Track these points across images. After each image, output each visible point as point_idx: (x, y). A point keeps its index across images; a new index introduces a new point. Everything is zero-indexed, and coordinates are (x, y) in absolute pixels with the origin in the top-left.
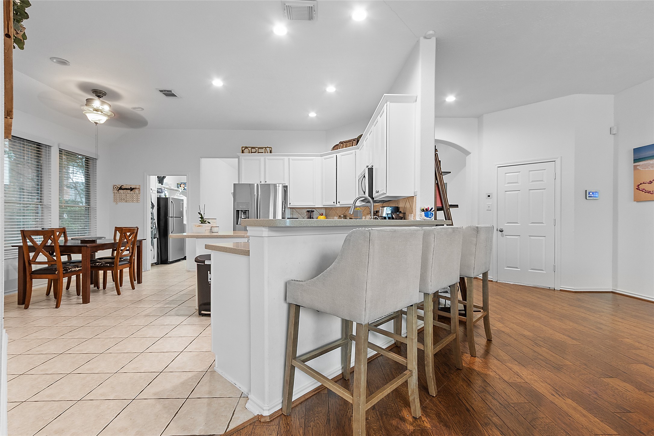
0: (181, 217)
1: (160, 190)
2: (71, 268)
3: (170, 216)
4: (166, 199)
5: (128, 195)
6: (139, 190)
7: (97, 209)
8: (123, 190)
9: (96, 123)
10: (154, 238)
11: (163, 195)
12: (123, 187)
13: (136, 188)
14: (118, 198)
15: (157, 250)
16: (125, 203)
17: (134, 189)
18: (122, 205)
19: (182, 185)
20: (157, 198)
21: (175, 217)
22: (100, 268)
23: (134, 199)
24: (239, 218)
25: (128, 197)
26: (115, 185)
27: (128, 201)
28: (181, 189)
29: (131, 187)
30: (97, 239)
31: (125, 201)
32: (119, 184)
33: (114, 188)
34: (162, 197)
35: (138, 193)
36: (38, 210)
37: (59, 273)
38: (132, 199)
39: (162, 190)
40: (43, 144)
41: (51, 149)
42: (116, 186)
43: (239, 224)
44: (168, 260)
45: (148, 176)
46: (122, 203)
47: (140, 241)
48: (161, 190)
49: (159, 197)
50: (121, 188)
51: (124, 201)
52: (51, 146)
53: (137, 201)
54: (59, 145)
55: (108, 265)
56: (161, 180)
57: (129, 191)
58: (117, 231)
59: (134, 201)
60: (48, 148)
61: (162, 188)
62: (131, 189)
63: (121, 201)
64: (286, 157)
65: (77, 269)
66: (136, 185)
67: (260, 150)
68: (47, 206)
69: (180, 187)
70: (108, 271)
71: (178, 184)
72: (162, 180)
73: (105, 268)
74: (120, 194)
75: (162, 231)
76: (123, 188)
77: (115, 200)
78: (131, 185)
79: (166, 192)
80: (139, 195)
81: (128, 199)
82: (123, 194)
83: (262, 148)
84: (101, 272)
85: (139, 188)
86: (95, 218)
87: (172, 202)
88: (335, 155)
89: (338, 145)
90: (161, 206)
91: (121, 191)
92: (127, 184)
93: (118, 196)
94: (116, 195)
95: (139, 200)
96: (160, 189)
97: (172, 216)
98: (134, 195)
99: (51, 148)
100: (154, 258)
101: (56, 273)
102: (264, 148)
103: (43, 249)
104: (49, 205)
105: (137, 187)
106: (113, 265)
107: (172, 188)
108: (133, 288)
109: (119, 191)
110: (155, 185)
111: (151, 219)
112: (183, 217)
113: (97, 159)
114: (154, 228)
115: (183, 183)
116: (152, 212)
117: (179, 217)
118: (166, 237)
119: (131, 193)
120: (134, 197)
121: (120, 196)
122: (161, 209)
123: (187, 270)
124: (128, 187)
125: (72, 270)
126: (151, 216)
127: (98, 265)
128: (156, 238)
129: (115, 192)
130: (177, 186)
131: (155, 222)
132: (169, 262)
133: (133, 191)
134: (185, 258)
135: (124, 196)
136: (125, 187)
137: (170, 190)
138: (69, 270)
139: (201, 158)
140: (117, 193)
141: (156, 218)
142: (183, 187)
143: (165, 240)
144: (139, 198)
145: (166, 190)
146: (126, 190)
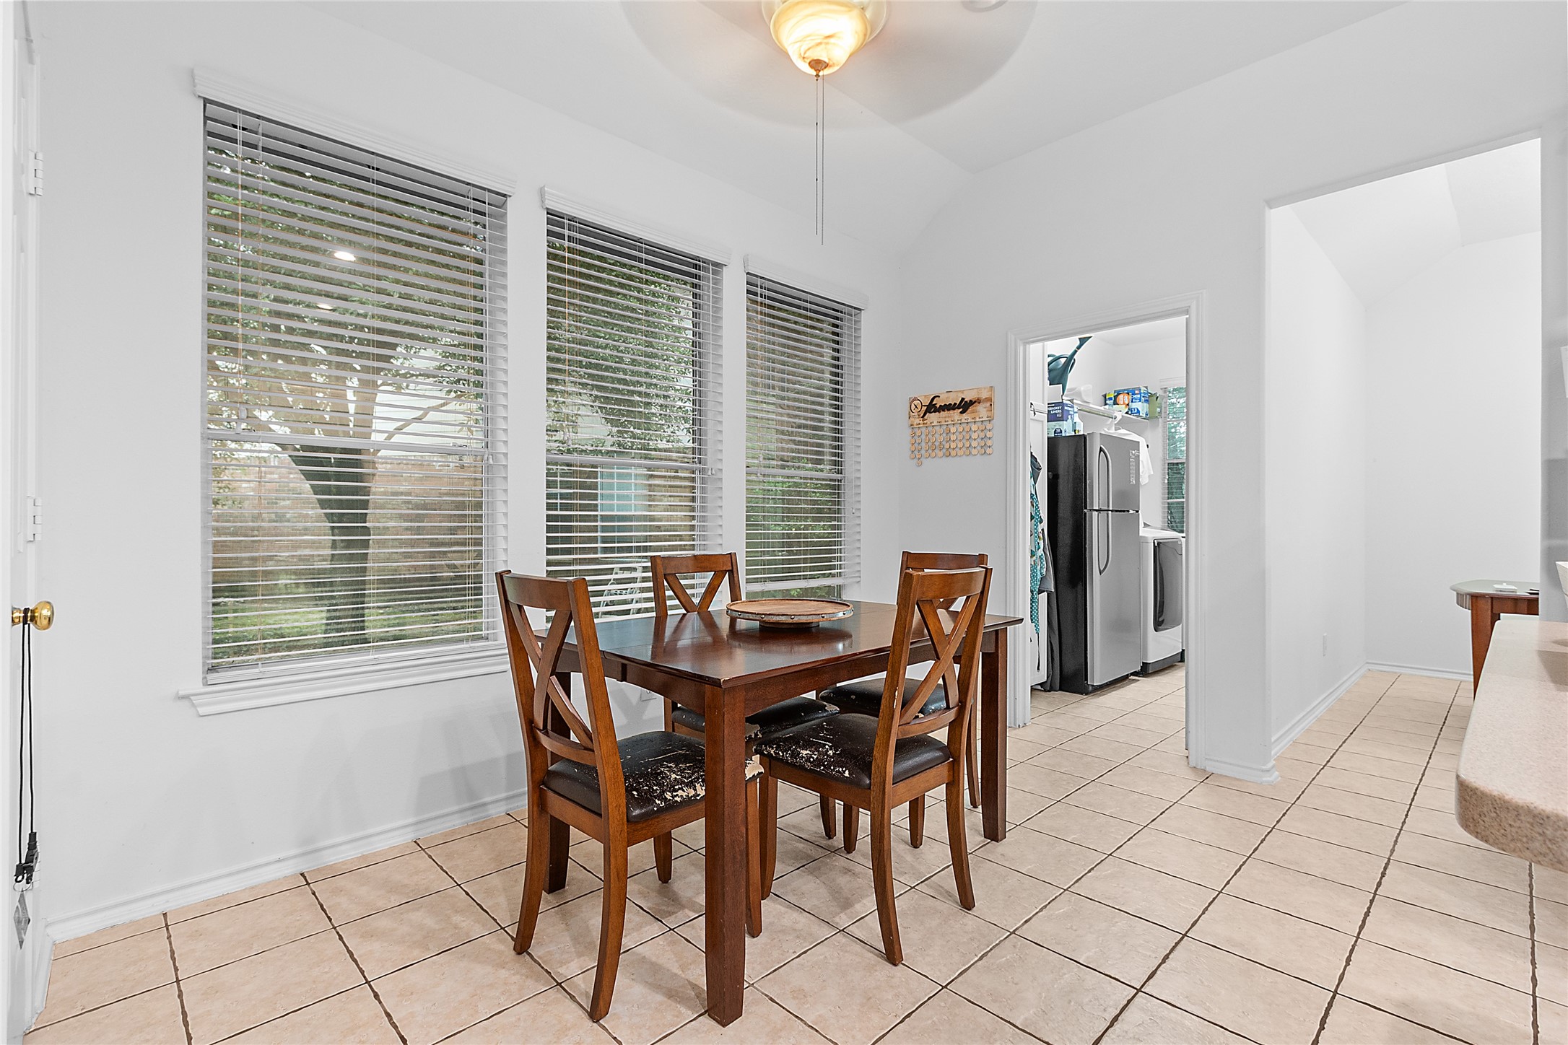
0: (1131, 512)
1: (1057, 410)
3: (1111, 509)
4: (1080, 442)
5: (953, 429)
6: (988, 404)
8: (937, 413)
10: (1040, 592)
11: (1067, 428)
12: (938, 403)
13: (978, 401)
14: (923, 444)
15: (1049, 637)
16: (945, 458)
17: (972, 403)
18: (936, 466)
19: (1121, 397)
20: (1048, 438)
21: (1112, 511)
23: (974, 444)
25: (953, 437)
26: (916, 399)
27: (953, 453)
28: (1119, 411)
29: (963, 399)
31: (944, 450)
32: (926, 393)
33: (913, 407)
34: (1063, 435)
35: (985, 419)
36: (694, 488)
38: (982, 435)
39: (1066, 408)
40: (699, 259)
41: (722, 276)
42: (916, 402)
44: (1086, 680)
45: (1022, 348)
46: (937, 459)
47: (997, 631)
48: (1063, 409)
49: (1053, 435)
50: (931, 408)
51: (941, 454)
52: (722, 266)
53: (985, 449)
54: (746, 262)
55: (847, 773)
56: (1058, 373)
57: (956, 414)
59: (974, 452)
60: (714, 272)
61: (1065, 402)
62: (965, 406)
63: (933, 454)
65: (701, 791)
66: (979, 389)
68: (711, 473)
69: (1115, 403)
71: (1105, 396)
72: (1063, 374)
74: (930, 429)
75: (1064, 562)
76: (938, 406)
77: (916, 452)
78: (962, 392)
79: (1076, 419)
80: (988, 427)
81: (953, 445)
82: (937, 428)
85: (989, 400)
86: (856, 514)
87: (1101, 450)
90: (1062, 471)
91: (933, 417)
92: (948, 391)
93: (923, 437)
94: (918, 432)
95: (989, 443)
96: (1056, 404)
97: (1102, 508)
98: (974, 427)
99: (722, 272)
100: (1038, 669)
104: (715, 472)
105: (984, 395)
106: (868, 782)
107: (1091, 406)
108: (967, 901)
109: (926, 417)
110: (1040, 392)
111: (1032, 518)
112: (1137, 512)
113: (860, 310)
114: (1040, 552)
115: (1125, 390)
116: (1034, 493)
117: (1124, 511)
118: (1080, 587)
119: (963, 421)
120: (974, 436)
121: (930, 436)
122: (1061, 481)
123: (1192, 764)
124: (953, 400)
125: (676, 799)
126: (1033, 505)
127: (806, 761)
128: (1046, 593)
129: (915, 423)
130: (1106, 400)
131: (1043, 530)
132: (1090, 688)
133: (968, 411)
134: (1145, 671)
135: (941, 434)
136: (942, 401)
137: (1086, 412)
138: (658, 802)
139: (1271, 208)
140: (919, 424)
141: (1044, 514)
142: (1124, 403)
143: (1076, 597)
144: (990, 438)
145: (1076, 410)
146: (948, 410)
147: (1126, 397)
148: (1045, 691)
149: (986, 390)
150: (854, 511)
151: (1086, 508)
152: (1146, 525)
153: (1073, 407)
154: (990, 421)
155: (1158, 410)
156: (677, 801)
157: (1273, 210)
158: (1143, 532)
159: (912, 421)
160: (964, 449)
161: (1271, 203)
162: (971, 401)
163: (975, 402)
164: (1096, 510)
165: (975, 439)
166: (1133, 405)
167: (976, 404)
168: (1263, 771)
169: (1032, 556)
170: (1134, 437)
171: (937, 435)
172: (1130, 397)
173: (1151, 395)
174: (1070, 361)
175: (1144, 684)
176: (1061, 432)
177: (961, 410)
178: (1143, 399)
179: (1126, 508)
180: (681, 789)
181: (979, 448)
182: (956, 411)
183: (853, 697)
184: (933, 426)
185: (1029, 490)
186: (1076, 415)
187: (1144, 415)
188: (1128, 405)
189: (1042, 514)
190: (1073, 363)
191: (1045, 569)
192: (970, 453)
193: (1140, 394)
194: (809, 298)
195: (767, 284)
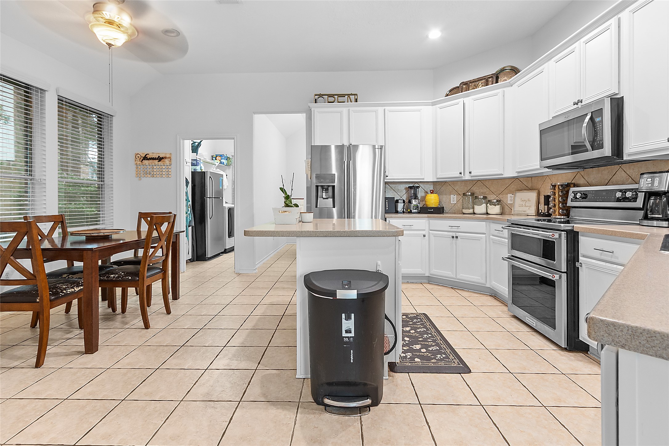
0: (221, 198)
1: (195, 162)
2: (65, 289)
3: (213, 197)
4: (203, 174)
5: (155, 167)
6: (169, 159)
7: (114, 186)
8: (148, 161)
9: (110, 45)
10: (189, 226)
11: (198, 169)
12: (148, 156)
13: (166, 158)
14: (142, 172)
15: (192, 242)
16: (151, 178)
17: (163, 158)
18: (147, 181)
19: (218, 157)
20: (192, 172)
21: (214, 198)
22: (117, 283)
23: (164, 173)
24: (319, 198)
25: (155, 170)
26: (138, 154)
27: (155, 176)
28: (217, 162)
29: (159, 156)
30: (111, 233)
31: (151, 175)
32: (143, 153)
33: (137, 157)
34: (197, 171)
35: (168, 164)
36: (27, 187)
37: (41, 300)
38: (167, 170)
39: (198, 162)
40: (33, 87)
41: (45, 95)
42: (138, 155)
43: (318, 207)
44: (206, 256)
45: (182, 141)
46: (148, 178)
47: (176, 235)
48: (197, 162)
49: (193, 171)
50: (145, 158)
51: (150, 176)
52: (45, 91)
53: (168, 175)
54: (57, 90)
55: (130, 278)
56: (195, 149)
57: (156, 162)
58: (142, 218)
59: (164, 176)
60: (41, 93)
61: (197, 159)
62: (160, 159)
63: (146, 176)
64: (380, 108)
65: (77, 289)
66: (165, 154)
67: (341, 99)
68: (39, 181)
69: (216, 159)
70: (128, 288)
71: (212, 156)
72: (197, 148)
73: (124, 284)
74: (145, 166)
75: (197, 216)
76: (148, 158)
77: (139, 175)
78: (159, 154)
79: (202, 165)
80: (170, 167)
81: (155, 173)
82: (148, 166)
83: (343, 96)
84: (118, 291)
85: (170, 158)
86: (111, 199)
87: (210, 177)
88: (462, 100)
89: (458, 87)
90: (197, 184)
91: (146, 162)
92: (154, 152)
93: (142, 169)
94: (139, 167)
95: (170, 170)
96: (194, 160)
97: (211, 197)
98: (164, 167)
99: (45, 93)
100: (188, 254)
101: (38, 301)
102: (346, 96)
103: (12, 257)
104: (41, 180)
105: (168, 156)
106: (138, 279)
107: (207, 160)
108: (168, 312)
109: (143, 161)
110: (188, 156)
111: (186, 200)
112: (223, 198)
113: (113, 116)
114: (189, 212)
115: (219, 155)
116: (186, 191)
117: (218, 198)
118: (203, 224)
119: (159, 164)
120: (164, 170)
121: (145, 169)
122: (196, 187)
123: (236, 272)
124: (155, 156)
125: (68, 292)
126: (186, 196)
127: (113, 278)
128: (191, 227)
129: (138, 163)
130: (212, 158)
131: (190, 204)
132: (207, 259)
133: (161, 161)
134: (226, 252)
135: (150, 169)
136: (151, 156)
137: (205, 162)
138: (61, 293)
139: (255, 114)
140: (140, 164)
141: (190, 199)
142: (219, 160)
143: (202, 228)
144: (170, 172)
145: (201, 162)
146: (153, 160)
147: (219, 157)
148: (191, 262)
149: (168, 154)
150: (110, 197)
151: (205, 197)
152: (226, 203)
153: (200, 161)
154: (170, 165)
155: (230, 163)
156: (68, 293)
157: (255, 115)
158: (224, 205)
159: (137, 162)
160: (160, 175)
161: (255, 113)
162: (162, 157)
163: (164, 158)
164: (209, 198)
165: (164, 172)
166: (222, 161)
167: (165, 159)
168: (253, 270)
169: (186, 214)
170: (221, 173)
171: (148, 169)
172: (221, 158)
173: (228, 158)
174: (199, 144)
175: (225, 256)
176: (196, 170)
177: (158, 160)
178: (225, 159)
179: (219, 196)
180: (69, 289)
181: (166, 175)
182: (156, 161)
183: (123, 263)
184: (146, 165)
185: (185, 190)
186: (201, 164)
187: (226, 165)
188: (220, 160)
189: (189, 199)
190: (200, 145)
191: (191, 218)
192: (162, 176)
193: (224, 157)
194: (88, 108)
195: (68, 101)
